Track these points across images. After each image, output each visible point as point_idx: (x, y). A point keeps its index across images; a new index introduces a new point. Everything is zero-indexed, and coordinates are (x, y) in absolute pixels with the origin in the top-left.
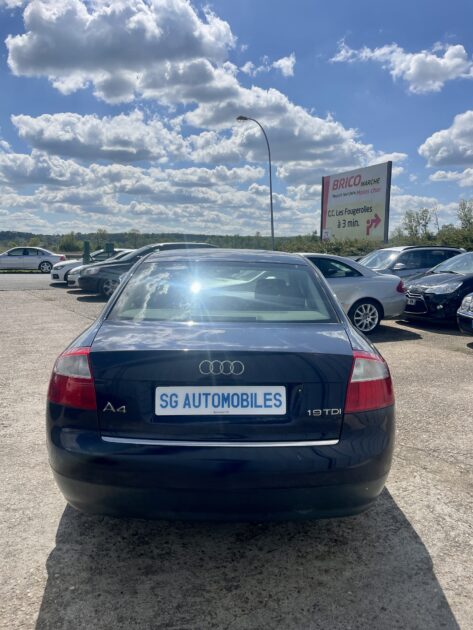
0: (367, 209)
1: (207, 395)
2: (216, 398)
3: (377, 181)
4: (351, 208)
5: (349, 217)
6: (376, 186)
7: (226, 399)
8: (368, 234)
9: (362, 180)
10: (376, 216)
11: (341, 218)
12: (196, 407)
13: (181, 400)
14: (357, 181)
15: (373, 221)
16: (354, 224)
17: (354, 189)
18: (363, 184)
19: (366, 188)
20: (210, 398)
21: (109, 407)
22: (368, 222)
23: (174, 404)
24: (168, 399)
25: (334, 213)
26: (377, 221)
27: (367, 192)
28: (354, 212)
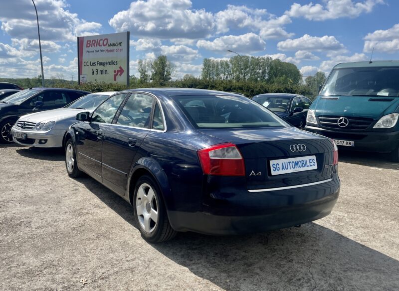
0: (114, 63)
1: (290, 162)
2: (293, 164)
3: (120, 44)
4: (102, 61)
5: (101, 68)
6: (119, 47)
7: (297, 164)
8: (115, 80)
9: (109, 42)
10: (120, 68)
11: (94, 68)
12: (287, 169)
13: (280, 166)
14: (105, 43)
15: (118, 71)
16: (104, 72)
17: (103, 48)
18: (110, 45)
19: (112, 48)
20: (291, 164)
21: (253, 173)
22: (115, 71)
23: (278, 169)
24: (275, 166)
25: (89, 64)
26: (121, 71)
27: (113, 51)
28: (104, 64)
